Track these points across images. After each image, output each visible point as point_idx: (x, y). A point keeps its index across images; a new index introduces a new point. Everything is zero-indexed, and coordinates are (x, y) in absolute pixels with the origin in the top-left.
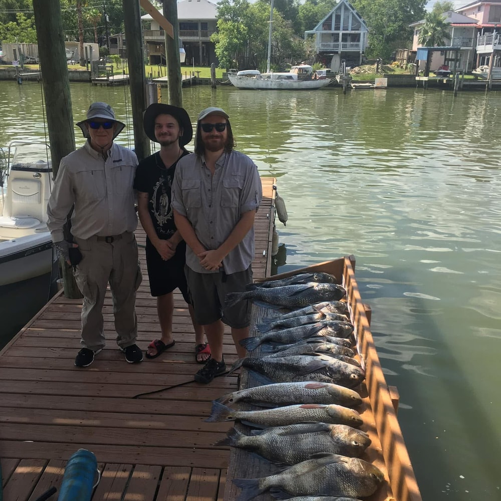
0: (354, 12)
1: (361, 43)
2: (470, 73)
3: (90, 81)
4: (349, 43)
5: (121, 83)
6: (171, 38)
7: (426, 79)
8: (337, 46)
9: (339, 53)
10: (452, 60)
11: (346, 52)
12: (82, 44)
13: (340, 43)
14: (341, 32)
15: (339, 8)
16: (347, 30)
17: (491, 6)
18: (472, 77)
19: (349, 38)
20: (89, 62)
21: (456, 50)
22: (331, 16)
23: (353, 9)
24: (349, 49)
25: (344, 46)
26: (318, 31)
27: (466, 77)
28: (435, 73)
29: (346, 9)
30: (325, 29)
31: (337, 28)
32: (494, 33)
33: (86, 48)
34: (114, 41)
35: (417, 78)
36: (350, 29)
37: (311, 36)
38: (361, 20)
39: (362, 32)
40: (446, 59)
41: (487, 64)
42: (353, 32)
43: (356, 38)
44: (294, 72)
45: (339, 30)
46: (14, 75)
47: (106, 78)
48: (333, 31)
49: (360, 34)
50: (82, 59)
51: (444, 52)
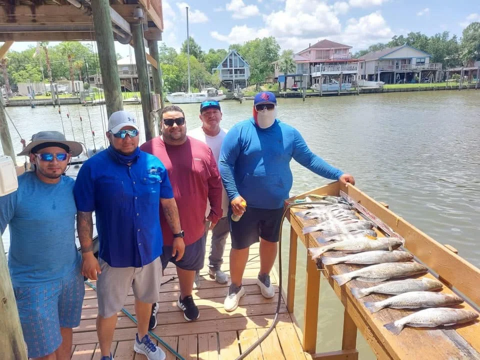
0: (240, 57)
1: (245, 74)
2: (309, 89)
3: (80, 103)
4: (238, 74)
5: (101, 103)
6: (156, 69)
7: (285, 93)
8: (232, 76)
9: (234, 80)
10: (299, 81)
11: (237, 80)
12: (73, 81)
13: (234, 75)
14: (233, 69)
15: (231, 55)
16: (237, 67)
17: (316, 50)
18: (310, 91)
19: (238, 72)
20: (79, 93)
21: (301, 76)
22: (227, 59)
23: (239, 55)
24: (238, 78)
25: (236, 77)
26: (220, 68)
27: (308, 91)
28: (290, 89)
29: (235, 55)
30: (224, 67)
31: (231, 66)
32: (321, 65)
33: (76, 84)
34: (92, 79)
35: (280, 93)
36: (238, 66)
37: (215, 71)
38: (244, 61)
39: (245, 68)
40: (295, 82)
41: (318, 83)
42: (240, 68)
43: (242, 71)
44: (204, 92)
45: (232, 67)
46: (28, 103)
47: (91, 102)
48: (228, 68)
49: (244, 70)
50: (73, 91)
51: (294, 77)
